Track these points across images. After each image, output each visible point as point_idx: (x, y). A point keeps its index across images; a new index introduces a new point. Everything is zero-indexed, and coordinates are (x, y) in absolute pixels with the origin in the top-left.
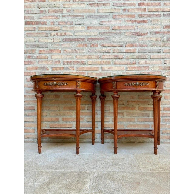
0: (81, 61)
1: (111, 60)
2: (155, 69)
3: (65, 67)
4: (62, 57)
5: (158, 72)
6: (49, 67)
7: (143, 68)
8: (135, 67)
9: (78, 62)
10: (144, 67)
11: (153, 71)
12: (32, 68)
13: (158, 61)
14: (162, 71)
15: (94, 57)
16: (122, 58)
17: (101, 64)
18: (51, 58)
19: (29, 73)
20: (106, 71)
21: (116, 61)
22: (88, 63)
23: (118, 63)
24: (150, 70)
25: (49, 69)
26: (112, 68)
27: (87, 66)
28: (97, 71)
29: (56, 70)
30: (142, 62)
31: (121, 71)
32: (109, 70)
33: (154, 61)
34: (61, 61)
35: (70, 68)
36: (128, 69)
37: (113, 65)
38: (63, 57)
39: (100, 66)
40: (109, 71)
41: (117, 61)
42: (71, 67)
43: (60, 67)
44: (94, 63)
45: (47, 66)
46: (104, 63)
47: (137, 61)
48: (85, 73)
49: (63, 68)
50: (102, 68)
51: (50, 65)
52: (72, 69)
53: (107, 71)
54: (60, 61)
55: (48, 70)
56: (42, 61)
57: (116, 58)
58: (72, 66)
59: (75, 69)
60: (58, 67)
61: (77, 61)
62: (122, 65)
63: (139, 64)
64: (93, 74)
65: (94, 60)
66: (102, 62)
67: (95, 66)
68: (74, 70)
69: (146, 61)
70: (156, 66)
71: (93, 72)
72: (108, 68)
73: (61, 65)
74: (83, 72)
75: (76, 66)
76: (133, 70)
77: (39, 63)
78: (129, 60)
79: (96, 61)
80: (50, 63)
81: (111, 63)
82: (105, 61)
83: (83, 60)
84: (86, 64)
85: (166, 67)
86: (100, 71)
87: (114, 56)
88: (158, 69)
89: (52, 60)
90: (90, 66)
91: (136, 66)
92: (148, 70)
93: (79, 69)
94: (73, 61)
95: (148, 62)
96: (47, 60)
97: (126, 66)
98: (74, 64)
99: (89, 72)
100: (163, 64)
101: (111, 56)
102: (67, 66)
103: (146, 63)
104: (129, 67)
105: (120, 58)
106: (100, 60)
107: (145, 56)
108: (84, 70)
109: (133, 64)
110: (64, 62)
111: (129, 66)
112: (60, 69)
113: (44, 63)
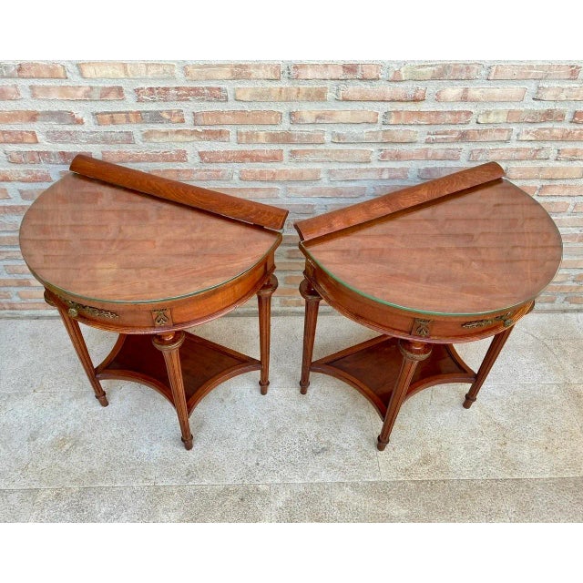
0: (208, 88)
1: (329, 84)
2: (492, 118)
3: (145, 112)
4: (126, 71)
5: (499, 130)
6: (80, 111)
7: (449, 118)
8: (419, 114)
9: (196, 92)
10: (451, 112)
11: (485, 127)
12: (14, 116)
13: (514, 89)
14: (514, 127)
15: (261, 73)
16: (377, 79)
17: (288, 100)
18: (81, 74)
19: (10, 133)
20: (306, 128)
21: (351, 88)
22: (235, 95)
23: (357, 96)
24: (473, 122)
25: (85, 120)
26: (331, 114)
27: (233, 106)
28: (274, 128)
29: (113, 122)
30: (452, 91)
31: (365, 125)
32: (318, 121)
33: (498, 91)
34: (128, 88)
35: (165, 115)
36: (392, 121)
37: (339, 104)
38: (133, 73)
39: (284, 109)
40: (320, 128)
41: (353, 89)
42: (170, 112)
43: (127, 113)
44: (261, 96)
45: (71, 107)
46: (300, 96)
47: (432, 88)
48: (229, 132)
49: (140, 117)
50: (291, 114)
51: (82, 104)
52: (176, 119)
53: (311, 129)
54: (120, 91)
55: (80, 122)
56: (47, 90)
57: (349, 76)
58: (174, 106)
59: (189, 119)
60: (119, 112)
61: (194, 89)
62: (371, 103)
63: (438, 100)
64: (258, 136)
65: (259, 85)
66: (295, 93)
67: (264, 107)
68: (182, 121)
69: (466, 90)
70: (500, 107)
71: (256, 128)
72: (318, 117)
73: (130, 104)
74: (219, 128)
75: (189, 108)
76: (411, 125)
77: (34, 96)
78: (402, 85)
79: (270, 90)
80: (80, 93)
81: (330, 95)
82: (304, 86)
83: (213, 85)
84: (230, 97)
85: (535, 113)
86: (285, 126)
87: (344, 67)
88: (502, 118)
89: (85, 84)
90: (246, 107)
91: (423, 107)
92: (467, 123)
93: (201, 120)
94: (177, 88)
95: (475, 92)
96: (65, 83)
97: (387, 107)
98: (180, 98)
99: (243, 129)
100: (528, 99)
101: (329, 67)
102: (153, 107)
103: (464, 99)
104: (396, 112)
105: (368, 76)
106: (284, 84)
107: (468, 68)
108: (223, 120)
109: (415, 100)
110: (137, 91)
111: (399, 107)
112: (128, 121)
113: (54, 96)
